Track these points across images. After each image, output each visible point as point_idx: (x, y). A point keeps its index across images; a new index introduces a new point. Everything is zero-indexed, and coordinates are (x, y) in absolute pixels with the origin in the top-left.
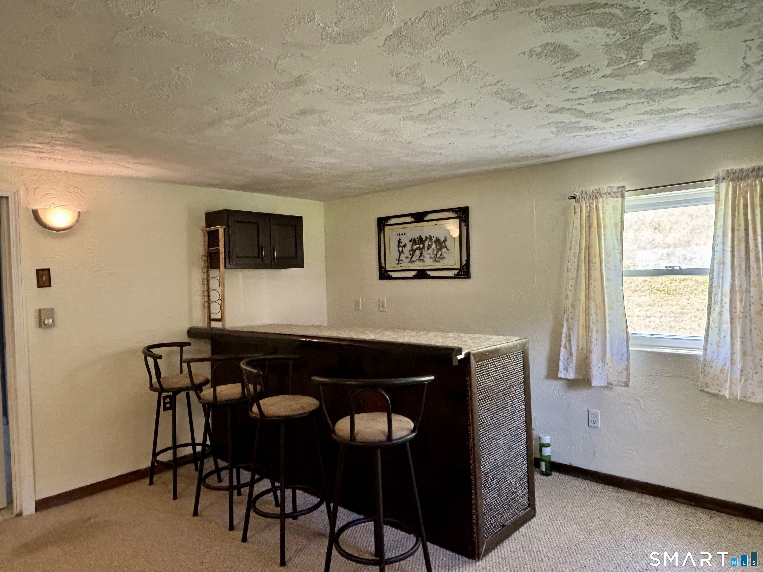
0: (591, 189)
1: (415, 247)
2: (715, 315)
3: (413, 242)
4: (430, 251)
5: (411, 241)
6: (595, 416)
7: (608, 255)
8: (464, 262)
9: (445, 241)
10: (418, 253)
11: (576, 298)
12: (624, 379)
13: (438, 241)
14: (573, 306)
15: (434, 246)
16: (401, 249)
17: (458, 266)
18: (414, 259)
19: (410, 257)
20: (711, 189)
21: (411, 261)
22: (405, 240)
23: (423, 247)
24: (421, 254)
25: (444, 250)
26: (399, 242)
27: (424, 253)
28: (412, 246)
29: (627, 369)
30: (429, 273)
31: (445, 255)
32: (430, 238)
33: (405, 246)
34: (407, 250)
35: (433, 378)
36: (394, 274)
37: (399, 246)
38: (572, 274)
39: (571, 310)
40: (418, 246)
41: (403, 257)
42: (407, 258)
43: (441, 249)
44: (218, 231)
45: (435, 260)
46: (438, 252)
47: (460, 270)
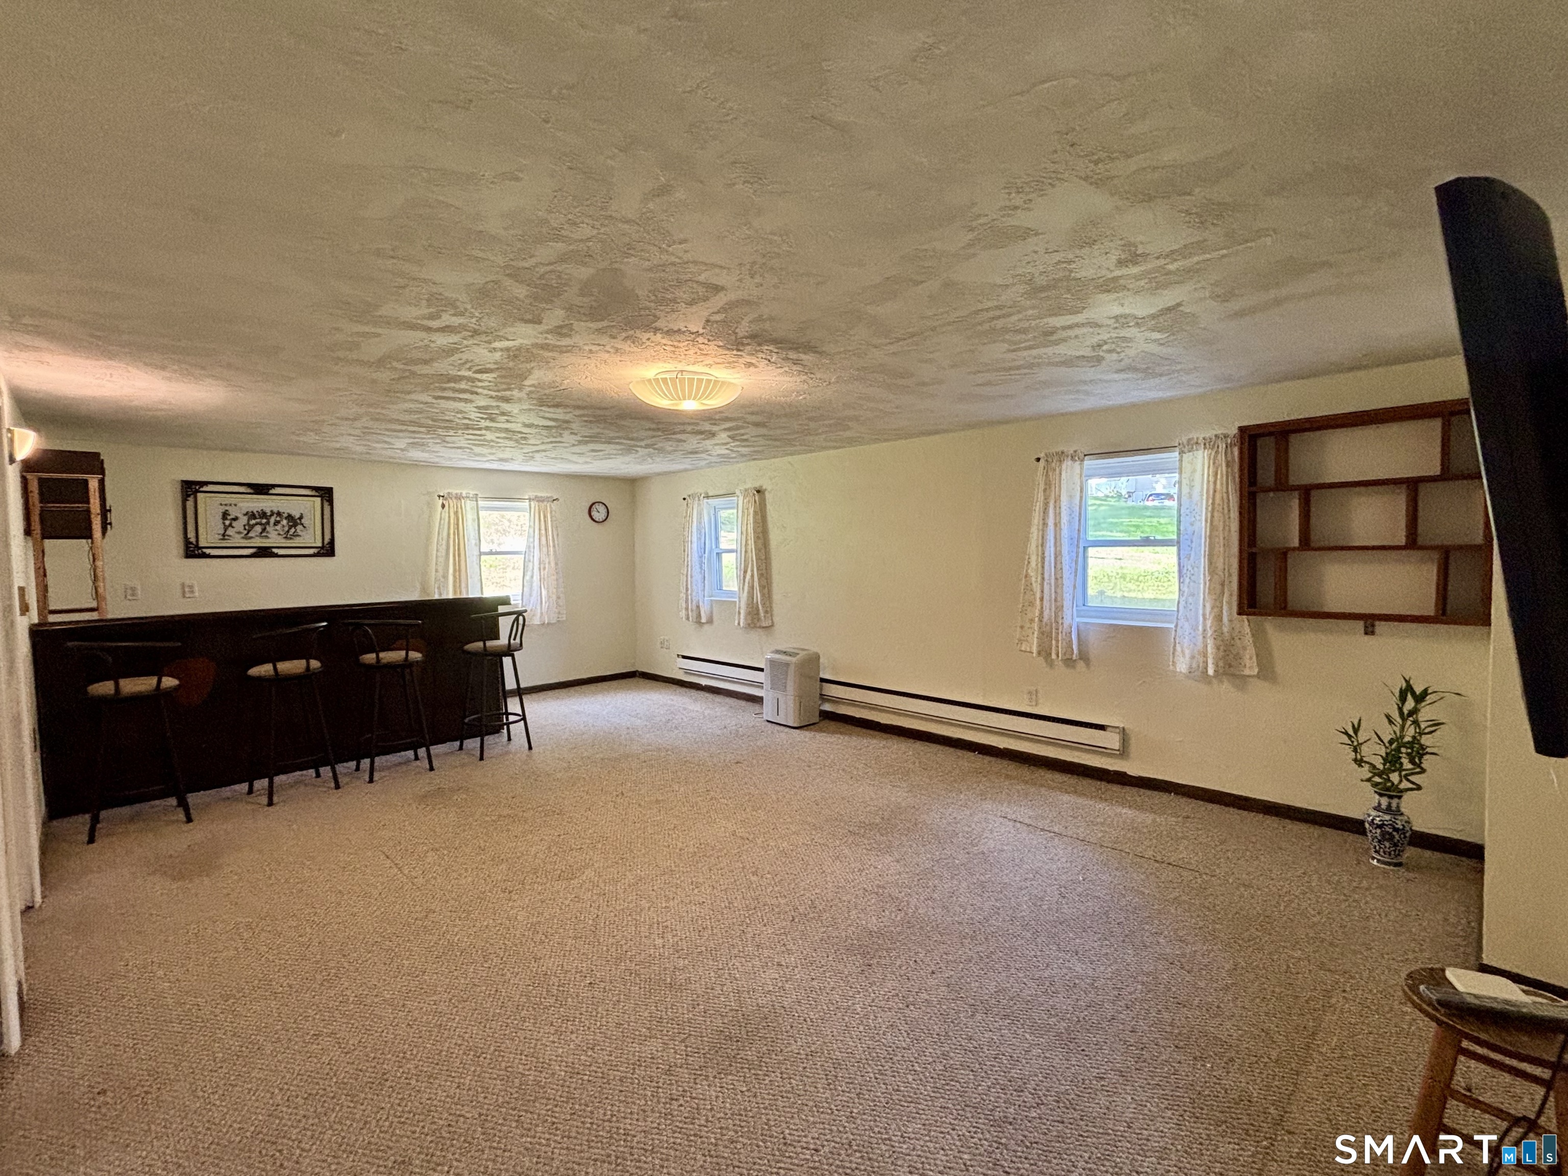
0: (454, 491)
1: (253, 522)
2: (527, 578)
3: (252, 516)
4: (278, 527)
5: (245, 515)
8: (327, 541)
9: (301, 518)
10: (258, 529)
13: (290, 517)
15: (285, 522)
16: (227, 523)
17: (320, 545)
18: (251, 534)
19: (246, 532)
20: (527, 503)
21: (247, 538)
22: (233, 512)
23: (268, 523)
24: (264, 530)
25: (299, 527)
26: (225, 515)
27: (268, 528)
28: (248, 521)
30: (275, 550)
31: (300, 533)
32: (279, 514)
33: (236, 519)
34: (239, 525)
36: (214, 552)
37: (224, 518)
38: (443, 552)
39: (442, 580)
40: (258, 520)
41: (230, 532)
42: (239, 533)
43: (295, 525)
44: (84, 481)
45: (286, 538)
46: (290, 529)
47: (322, 547)
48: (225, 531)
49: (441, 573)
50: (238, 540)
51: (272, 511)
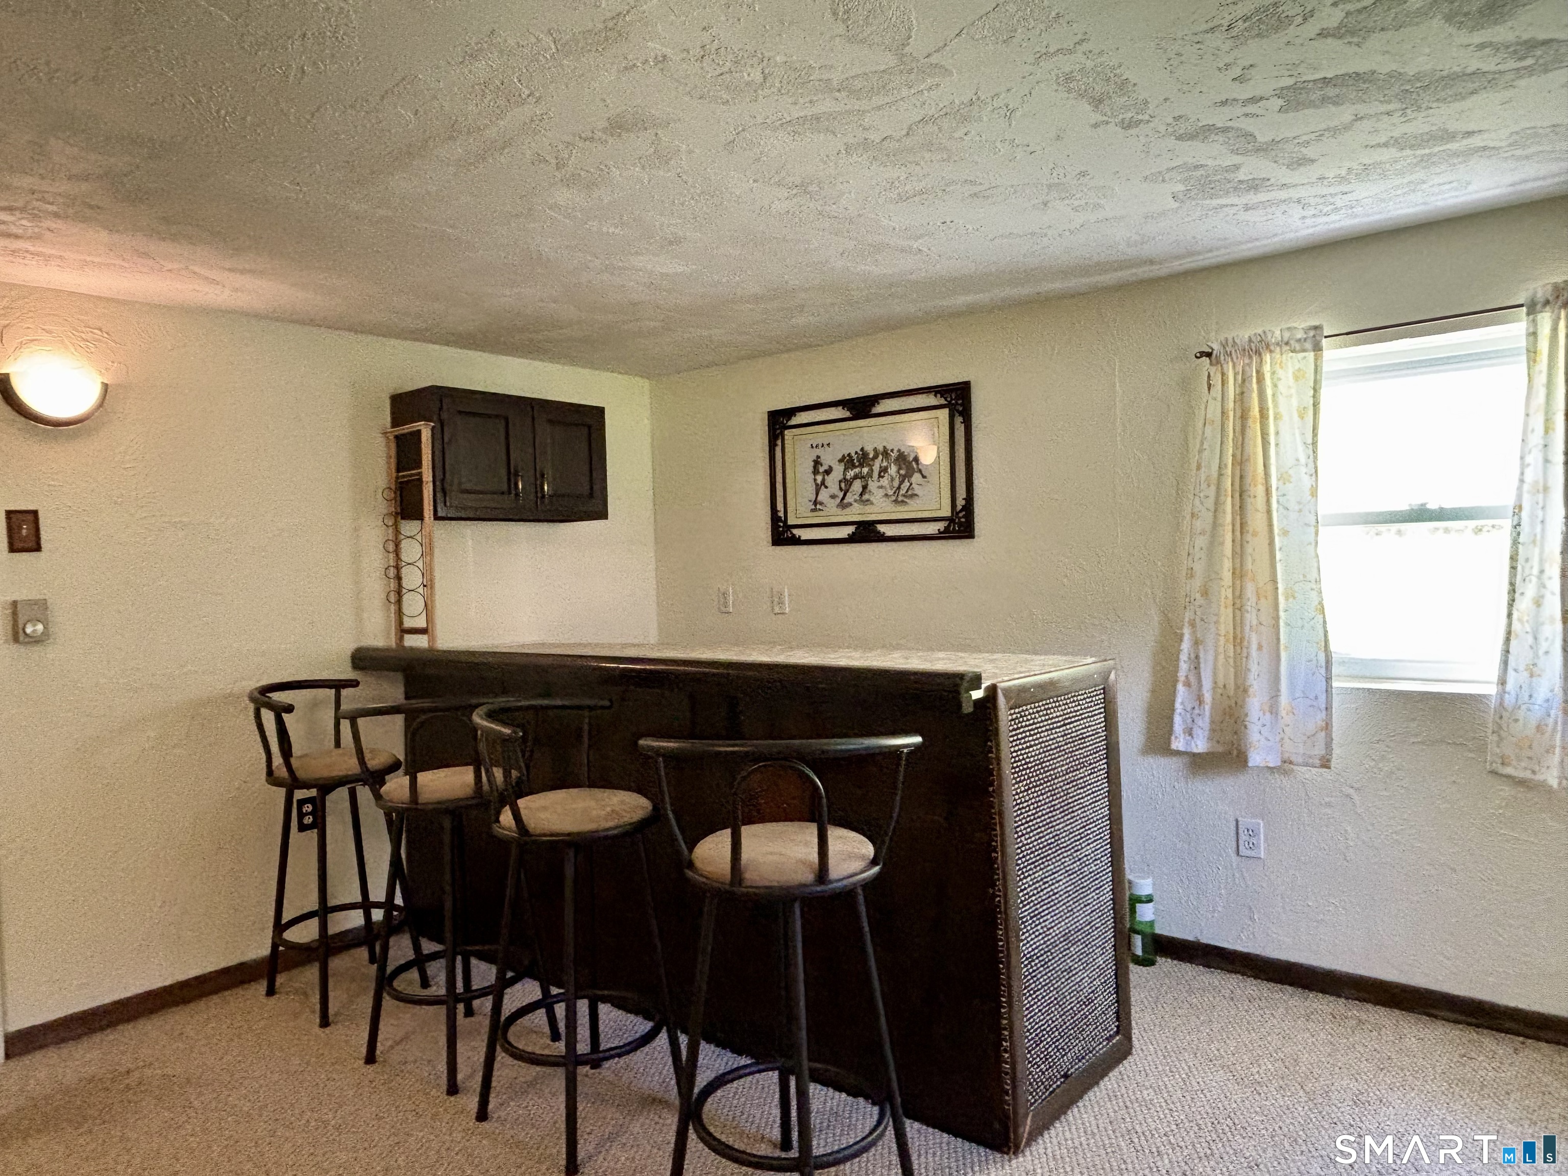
0: (1244, 334)
1: (851, 474)
2: (1523, 605)
3: (848, 461)
4: (885, 482)
5: (840, 461)
6: (1252, 832)
7: (1282, 478)
8: (960, 503)
9: (917, 457)
10: (857, 486)
11: (1212, 575)
12: (1320, 750)
13: (901, 459)
14: (1205, 593)
15: (893, 470)
16: (819, 478)
17: (946, 512)
18: (849, 498)
19: (841, 494)
20: (1518, 326)
21: (843, 505)
22: (830, 458)
23: (870, 474)
24: (865, 487)
25: (916, 477)
26: (817, 463)
27: (873, 485)
28: (846, 469)
29: (1327, 727)
30: (882, 528)
31: (917, 490)
32: (886, 453)
33: (828, 472)
34: (833, 481)
35: (918, 739)
36: (805, 534)
37: (816, 472)
38: (1203, 522)
39: (1200, 600)
40: (857, 470)
41: (824, 496)
42: (833, 497)
43: (908, 475)
44: (419, 432)
45: (896, 501)
46: (901, 483)
47: (950, 520)
48: (817, 494)
49: (1197, 583)
50: (832, 512)
51: (875, 450)
